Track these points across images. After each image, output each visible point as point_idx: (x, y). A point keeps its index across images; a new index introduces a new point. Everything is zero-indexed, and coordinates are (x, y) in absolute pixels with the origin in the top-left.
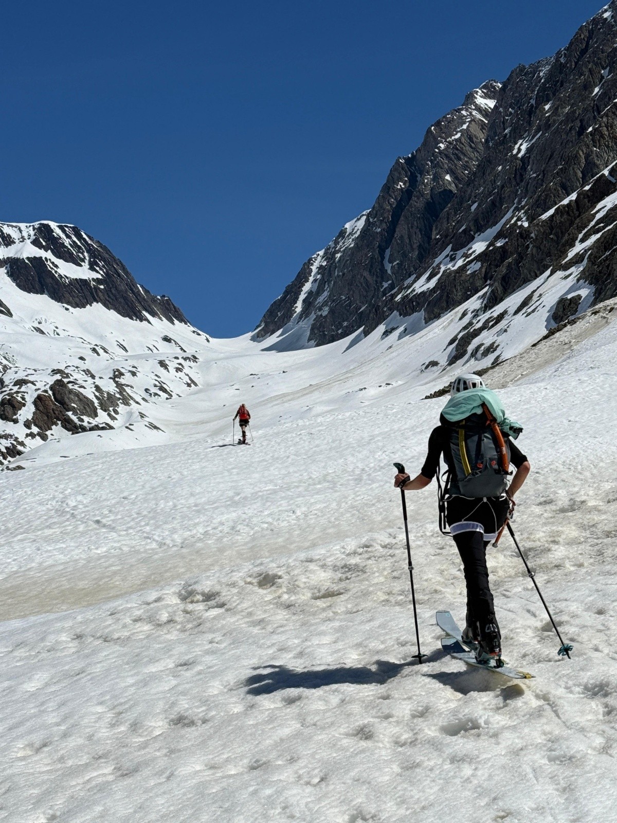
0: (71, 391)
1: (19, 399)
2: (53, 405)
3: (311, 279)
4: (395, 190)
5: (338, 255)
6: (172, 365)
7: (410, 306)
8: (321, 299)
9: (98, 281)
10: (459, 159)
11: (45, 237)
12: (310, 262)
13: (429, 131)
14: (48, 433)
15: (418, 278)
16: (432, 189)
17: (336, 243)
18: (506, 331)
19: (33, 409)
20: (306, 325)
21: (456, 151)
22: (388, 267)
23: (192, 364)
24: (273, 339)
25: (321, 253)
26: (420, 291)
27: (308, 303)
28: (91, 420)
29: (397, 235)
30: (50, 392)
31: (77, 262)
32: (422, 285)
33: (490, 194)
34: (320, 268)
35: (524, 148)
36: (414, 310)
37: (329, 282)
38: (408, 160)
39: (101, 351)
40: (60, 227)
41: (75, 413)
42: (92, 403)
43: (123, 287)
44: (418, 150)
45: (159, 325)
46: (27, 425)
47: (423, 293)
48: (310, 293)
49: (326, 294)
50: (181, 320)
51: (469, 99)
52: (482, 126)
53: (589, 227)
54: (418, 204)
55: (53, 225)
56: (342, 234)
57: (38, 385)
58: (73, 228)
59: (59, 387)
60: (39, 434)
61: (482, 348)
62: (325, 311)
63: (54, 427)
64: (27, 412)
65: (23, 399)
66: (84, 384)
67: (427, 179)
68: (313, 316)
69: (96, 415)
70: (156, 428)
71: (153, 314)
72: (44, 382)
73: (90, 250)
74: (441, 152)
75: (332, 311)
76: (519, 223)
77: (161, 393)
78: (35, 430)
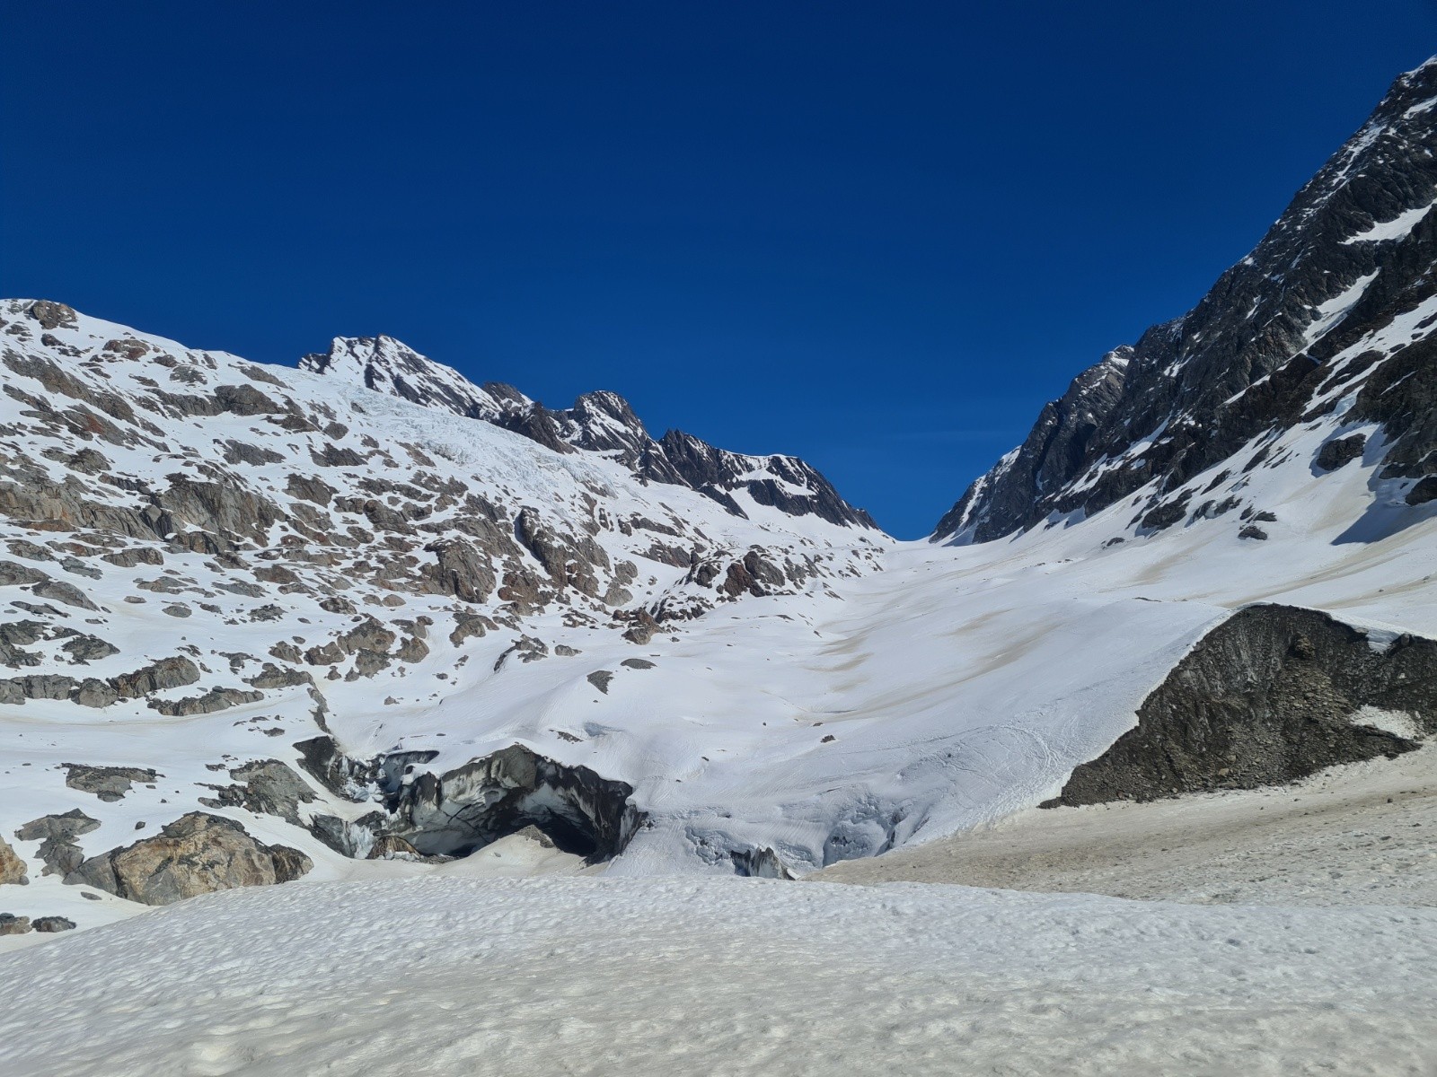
0: (761, 562)
1: (715, 567)
2: (745, 572)
3: (975, 497)
4: (1045, 426)
5: (997, 478)
6: (863, 554)
7: (1069, 504)
8: (983, 511)
9: (813, 497)
10: (1099, 402)
11: (776, 466)
12: (974, 485)
13: (1073, 381)
14: (738, 598)
15: (1075, 482)
16: (1077, 424)
17: (995, 470)
18: (1245, 484)
19: (726, 576)
20: (971, 530)
21: (1096, 396)
22: (1040, 485)
23: (879, 554)
24: (948, 539)
25: (983, 478)
26: (1079, 491)
27: (972, 514)
28: (777, 588)
29: (1047, 459)
30: (743, 562)
31: (798, 483)
32: (1080, 486)
33: (1144, 409)
34: (983, 489)
35: (1176, 369)
36: (1074, 507)
37: (989, 498)
38: (1056, 405)
39: (808, 543)
40: (788, 459)
41: (763, 581)
42: (781, 573)
43: (831, 502)
44: (1064, 397)
45: (857, 530)
46: (719, 590)
47: (1083, 492)
48: (974, 508)
49: (987, 507)
50: (874, 527)
51: (1106, 358)
52: (1119, 378)
53: (1328, 379)
54: (1065, 435)
55: (783, 457)
56: (1000, 464)
57: (734, 556)
58: (797, 460)
59: (751, 558)
60: (728, 598)
61: (1214, 505)
62: (987, 519)
63: (743, 593)
64: (720, 579)
65: (719, 567)
66: (776, 557)
67: (1073, 417)
68: (977, 524)
69: (783, 584)
70: (835, 596)
71: (853, 522)
72: (739, 554)
73: (808, 475)
74: (1083, 397)
75: (993, 519)
76: (1185, 423)
77: (851, 574)
78: (726, 594)
